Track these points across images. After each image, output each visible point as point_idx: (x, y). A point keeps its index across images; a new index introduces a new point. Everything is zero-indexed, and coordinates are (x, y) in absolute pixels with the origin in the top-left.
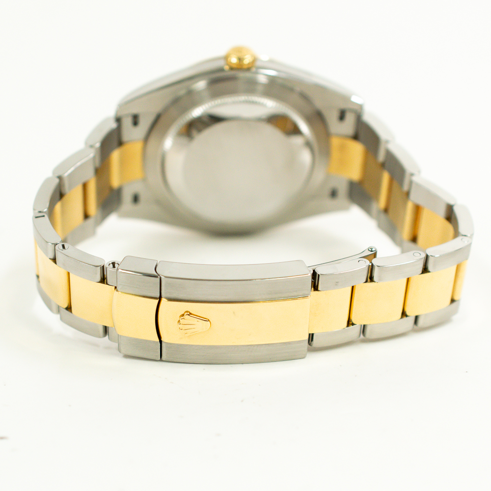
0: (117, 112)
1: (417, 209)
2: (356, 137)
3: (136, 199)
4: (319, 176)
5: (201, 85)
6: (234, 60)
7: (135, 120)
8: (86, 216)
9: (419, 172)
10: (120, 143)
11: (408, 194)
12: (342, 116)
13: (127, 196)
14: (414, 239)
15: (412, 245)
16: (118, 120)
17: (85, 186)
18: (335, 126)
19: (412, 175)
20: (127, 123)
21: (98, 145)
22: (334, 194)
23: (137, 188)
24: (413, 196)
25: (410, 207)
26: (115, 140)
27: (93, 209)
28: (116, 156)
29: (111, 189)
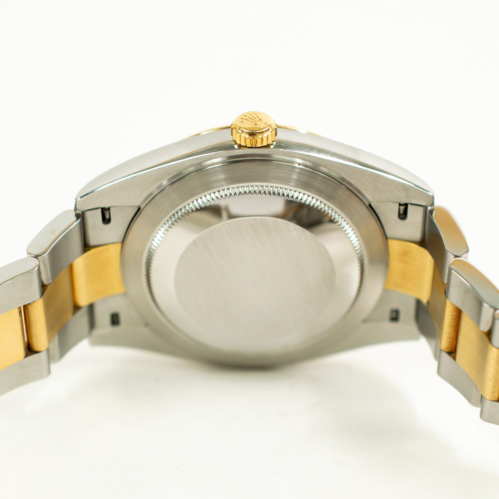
0: (78, 205)
2: (422, 243)
3: (115, 320)
5: (217, 160)
7: (106, 216)
8: (30, 350)
10: (86, 247)
13: (103, 316)
16: (81, 216)
17: (25, 310)
20: (94, 219)
22: (395, 317)
23: (117, 305)
26: (76, 243)
27: (41, 340)
28: (80, 263)
29: (76, 308)
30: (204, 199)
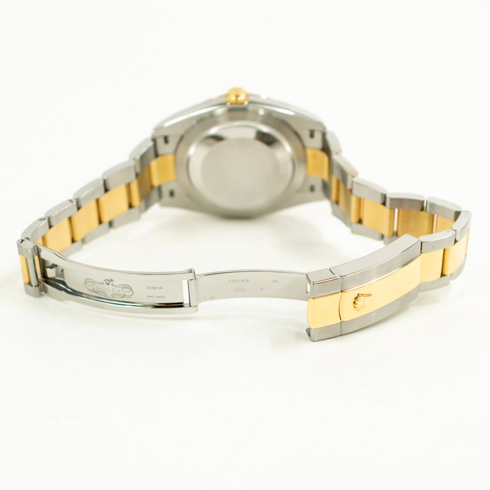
0: (153, 135)
1: (359, 201)
2: (323, 150)
3: (172, 194)
4: (300, 178)
5: (220, 111)
6: (233, 98)
7: (166, 140)
8: (131, 206)
9: (357, 174)
10: (157, 155)
11: (351, 191)
12: (312, 135)
13: (165, 192)
14: (360, 221)
15: (359, 226)
16: (154, 140)
17: (128, 186)
18: (309, 142)
19: (353, 177)
20: (161, 142)
21: (138, 157)
22: (312, 189)
23: (173, 186)
24: (354, 192)
25: (354, 200)
26: (152, 154)
27: (136, 201)
28: (154, 164)
29: (152, 187)
30: (214, 131)
